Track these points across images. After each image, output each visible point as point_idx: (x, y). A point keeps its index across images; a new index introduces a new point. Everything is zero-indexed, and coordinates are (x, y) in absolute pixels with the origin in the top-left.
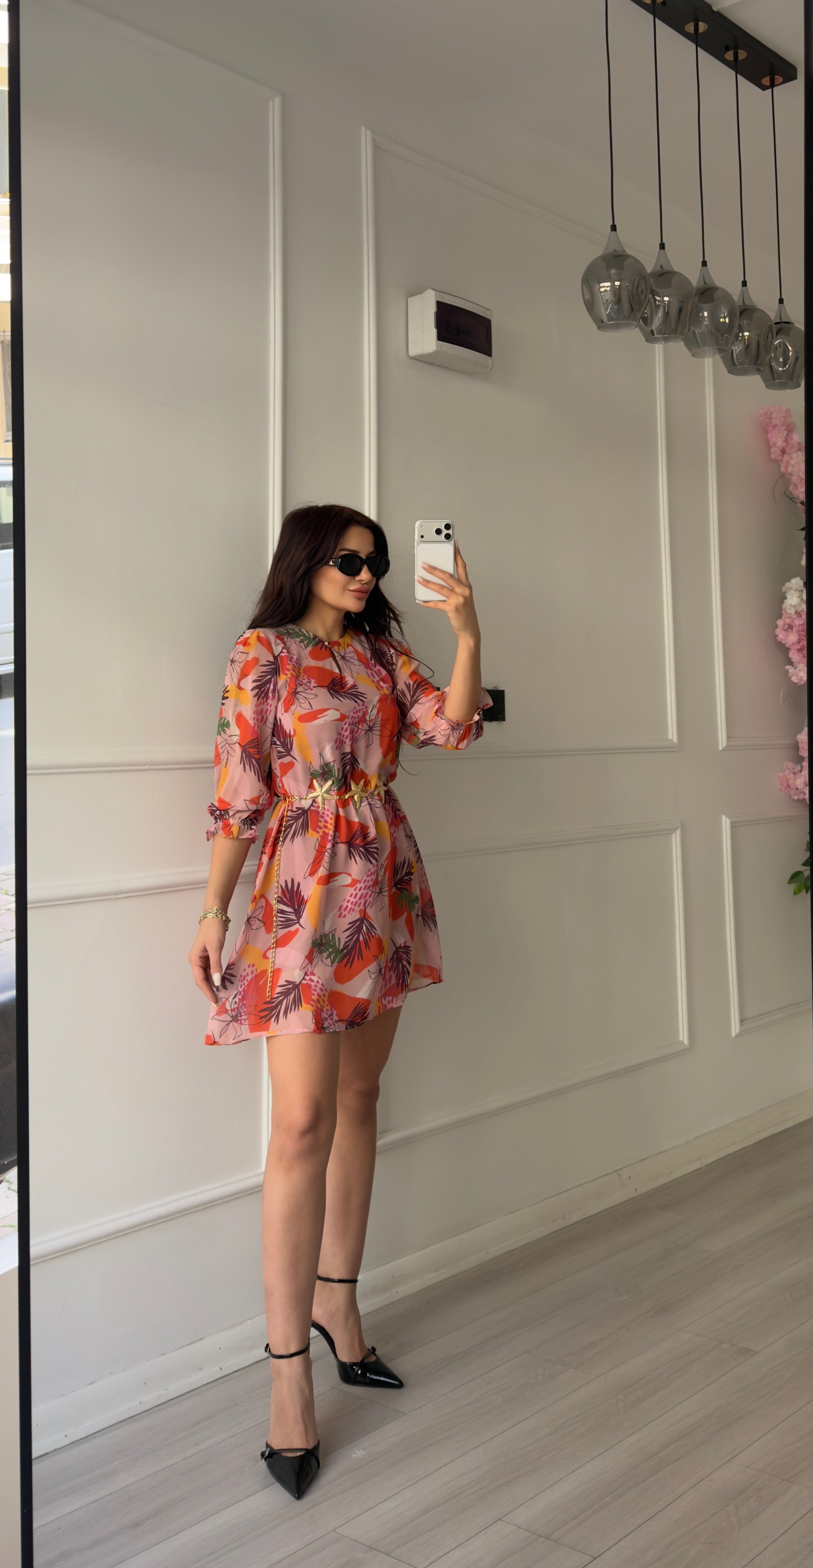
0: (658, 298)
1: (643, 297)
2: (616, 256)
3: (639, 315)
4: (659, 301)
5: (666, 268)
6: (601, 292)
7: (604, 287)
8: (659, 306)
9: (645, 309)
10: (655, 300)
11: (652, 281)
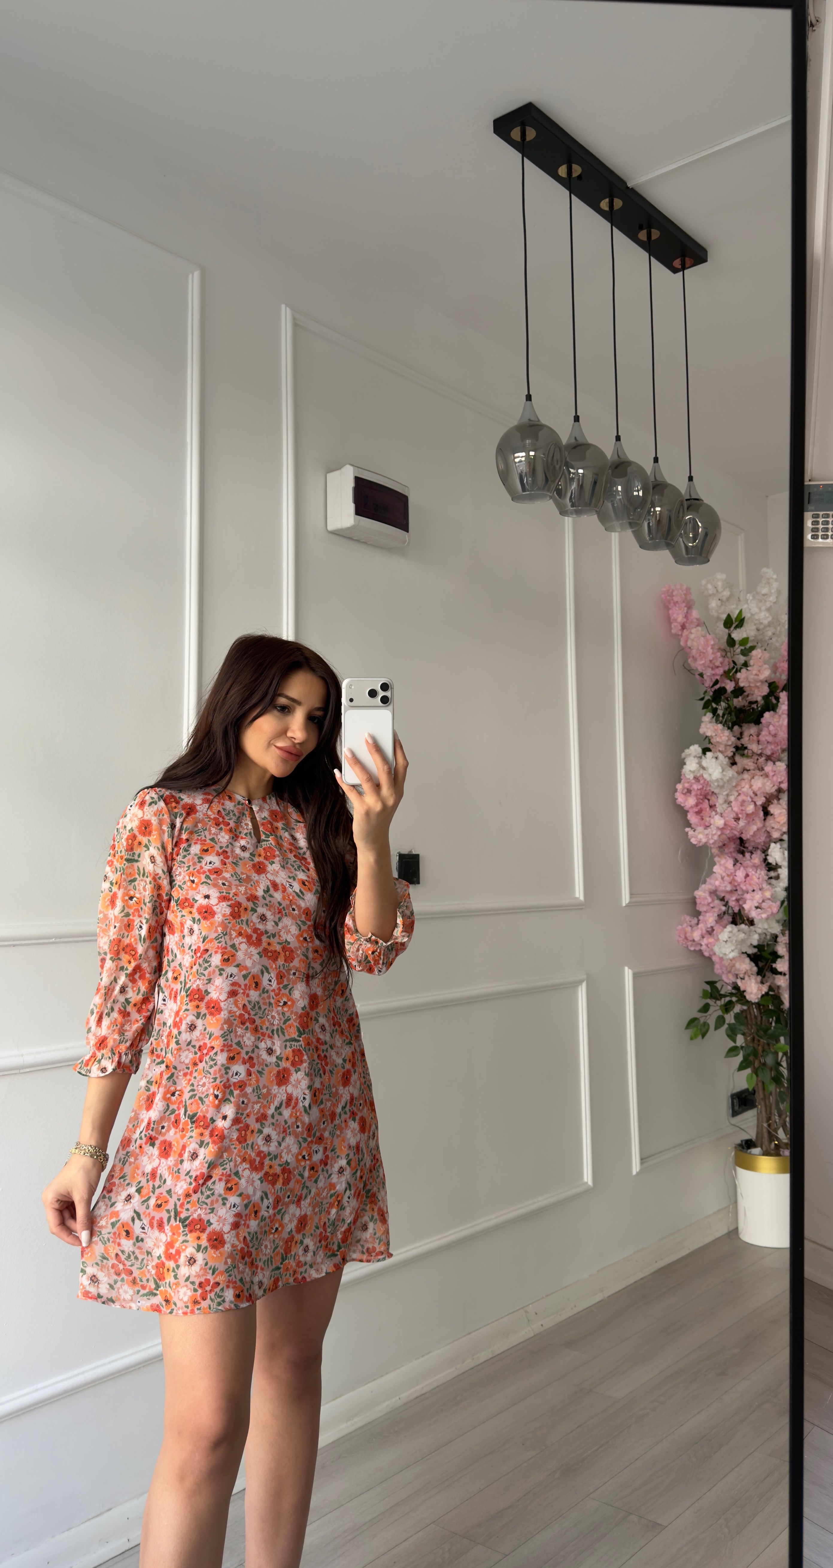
0: (572, 471)
1: (557, 467)
2: (531, 426)
3: (553, 486)
4: (573, 473)
5: (581, 440)
6: (516, 463)
7: (519, 457)
8: (573, 479)
9: (559, 481)
10: (570, 473)
11: (567, 453)
